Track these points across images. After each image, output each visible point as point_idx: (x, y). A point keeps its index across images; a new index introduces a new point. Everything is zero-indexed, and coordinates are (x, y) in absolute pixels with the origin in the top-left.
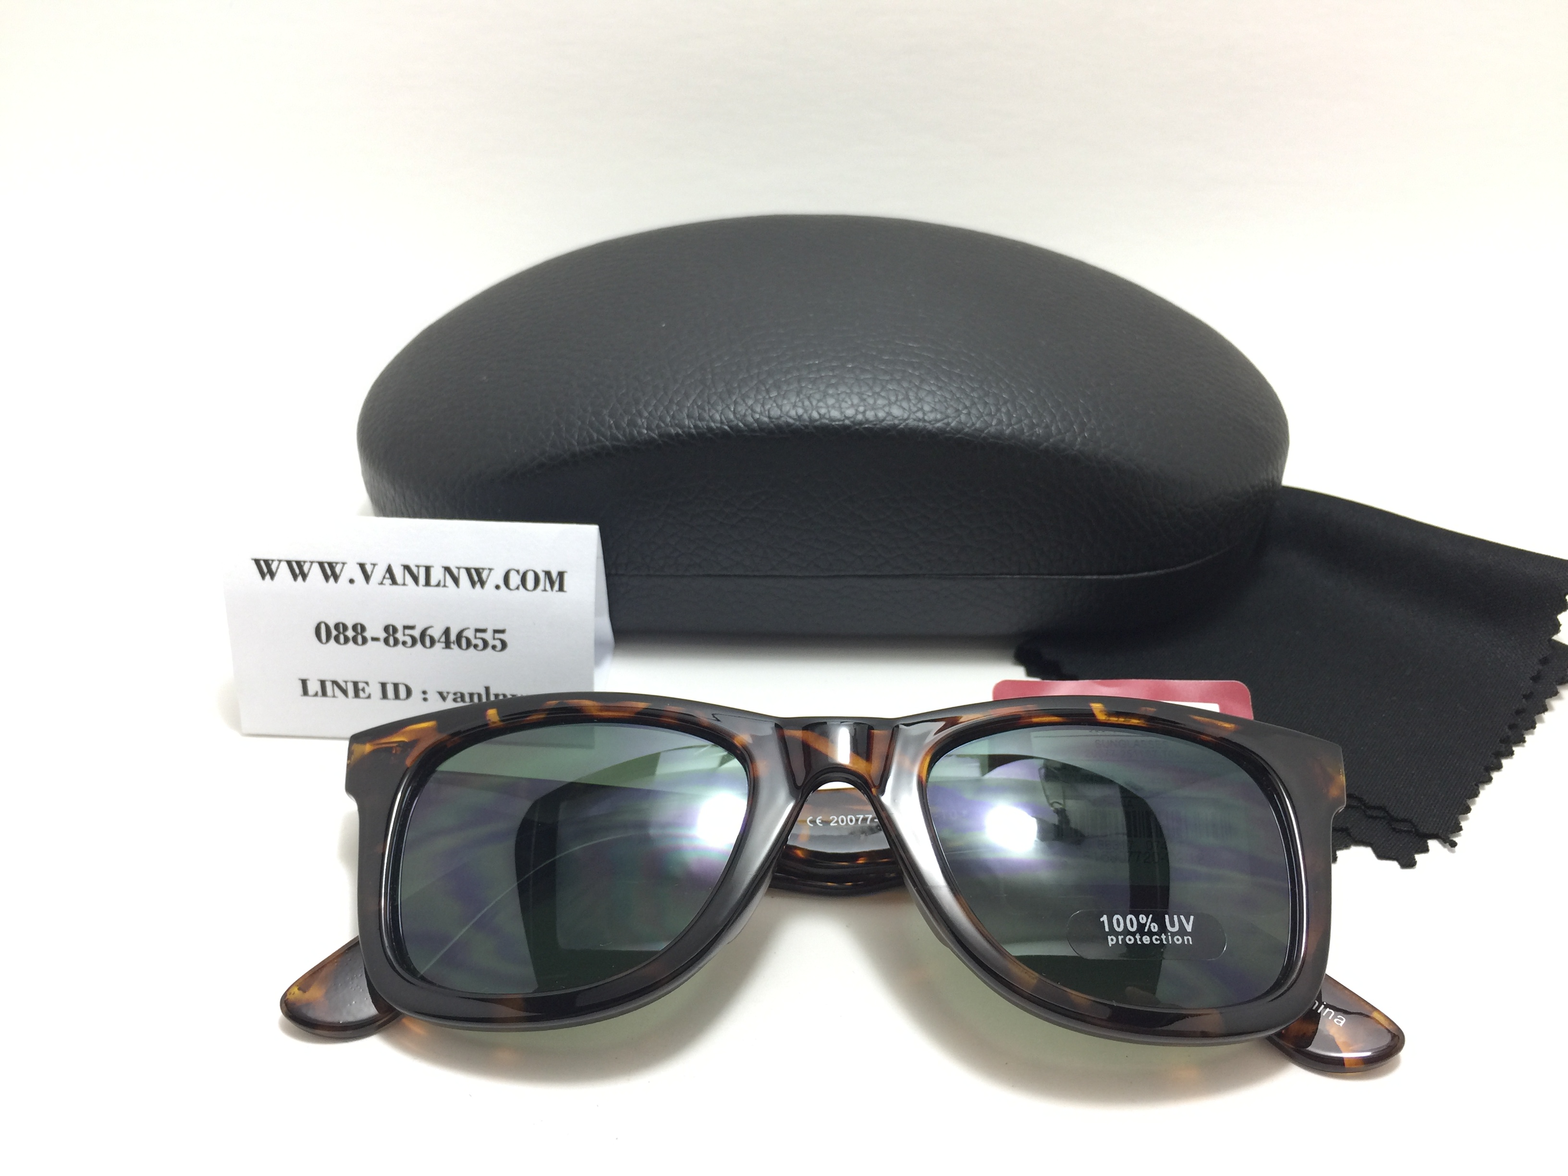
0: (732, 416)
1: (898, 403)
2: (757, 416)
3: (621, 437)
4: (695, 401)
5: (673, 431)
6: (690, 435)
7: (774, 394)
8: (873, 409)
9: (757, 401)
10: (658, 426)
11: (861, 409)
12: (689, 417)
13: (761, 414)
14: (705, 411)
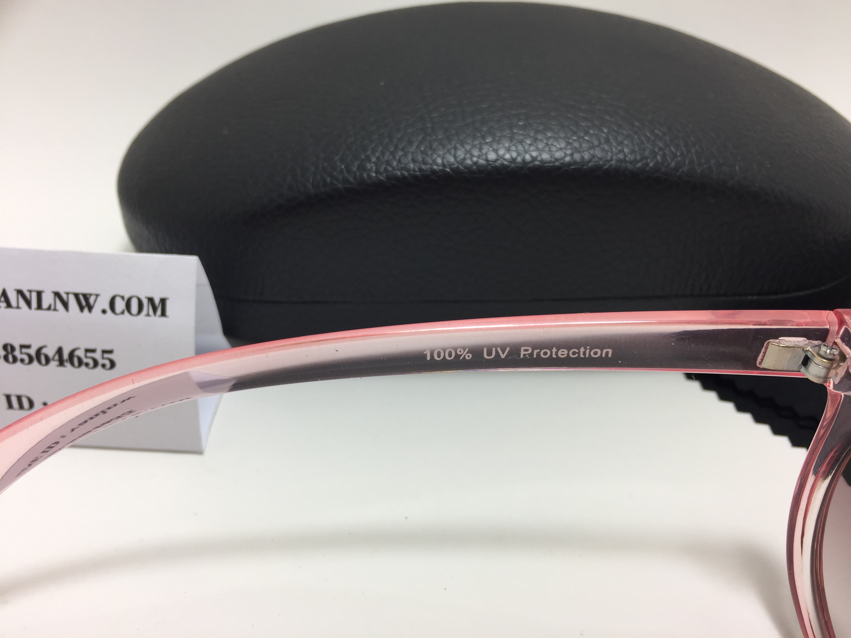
0: (452, 159)
1: (602, 146)
2: (475, 159)
3: (351, 179)
4: (418, 147)
5: (399, 173)
6: (415, 177)
7: (489, 140)
8: (579, 152)
9: (474, 146)
10: (386, 170)
11: (569, 152)
12: (414, 161)
13: (479, 157)
14: (427, 155)
